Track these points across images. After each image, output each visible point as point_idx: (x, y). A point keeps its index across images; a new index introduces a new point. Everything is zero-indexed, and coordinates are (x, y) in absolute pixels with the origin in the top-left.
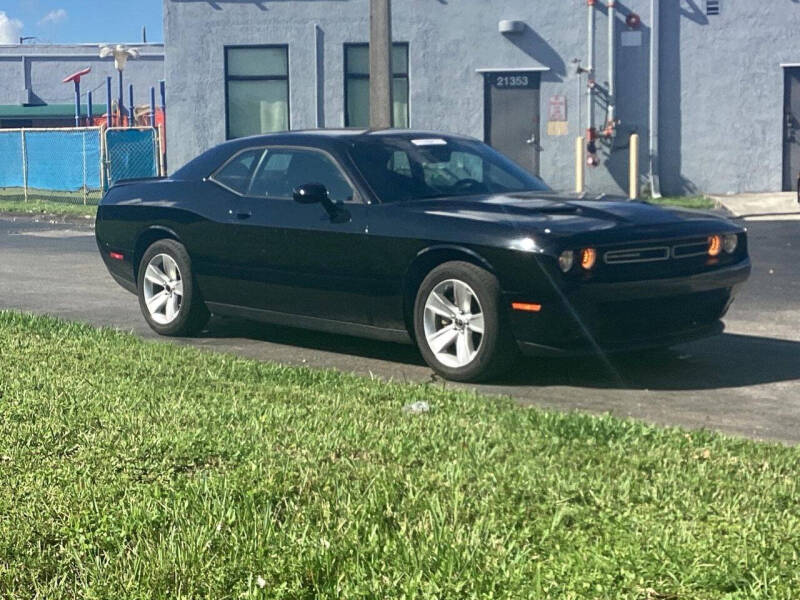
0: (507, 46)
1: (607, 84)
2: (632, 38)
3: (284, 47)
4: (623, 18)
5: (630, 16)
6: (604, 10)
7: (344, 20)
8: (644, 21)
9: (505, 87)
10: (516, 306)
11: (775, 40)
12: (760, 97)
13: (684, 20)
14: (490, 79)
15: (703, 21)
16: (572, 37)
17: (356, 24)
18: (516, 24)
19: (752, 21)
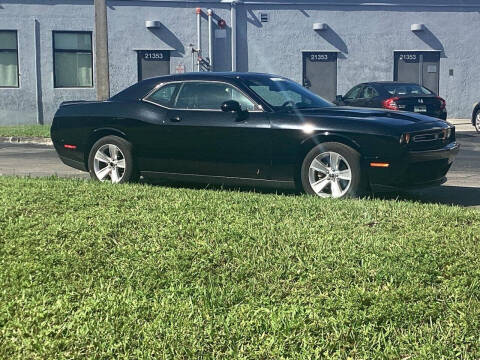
0: (150, 35)
1: (208, 59)
2: (221, 33)
3: (16, 31)
4: (216, 22)
5: (220, 21)
6: (206, 17)
7: (52, 16)
8: (228, 24)
9: (149, 59)
10: (372, 164)
11: (298, 37)
12: (290, 68)
13: (249, 24)
14: (141, 54)
15: (260, 25)
16: (188, 31)
17: (60, 19)
18: (156, 23)
19: (285, 26)
